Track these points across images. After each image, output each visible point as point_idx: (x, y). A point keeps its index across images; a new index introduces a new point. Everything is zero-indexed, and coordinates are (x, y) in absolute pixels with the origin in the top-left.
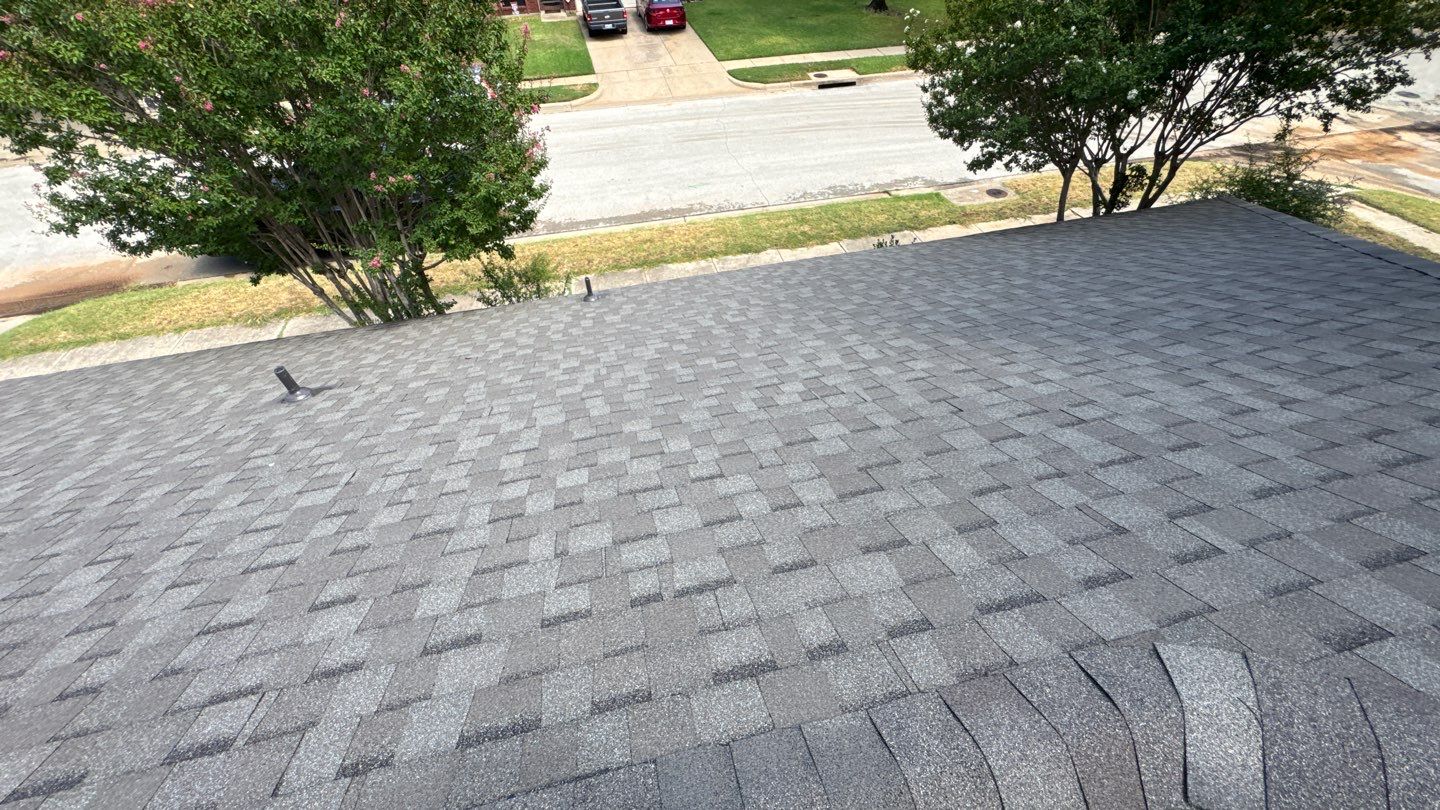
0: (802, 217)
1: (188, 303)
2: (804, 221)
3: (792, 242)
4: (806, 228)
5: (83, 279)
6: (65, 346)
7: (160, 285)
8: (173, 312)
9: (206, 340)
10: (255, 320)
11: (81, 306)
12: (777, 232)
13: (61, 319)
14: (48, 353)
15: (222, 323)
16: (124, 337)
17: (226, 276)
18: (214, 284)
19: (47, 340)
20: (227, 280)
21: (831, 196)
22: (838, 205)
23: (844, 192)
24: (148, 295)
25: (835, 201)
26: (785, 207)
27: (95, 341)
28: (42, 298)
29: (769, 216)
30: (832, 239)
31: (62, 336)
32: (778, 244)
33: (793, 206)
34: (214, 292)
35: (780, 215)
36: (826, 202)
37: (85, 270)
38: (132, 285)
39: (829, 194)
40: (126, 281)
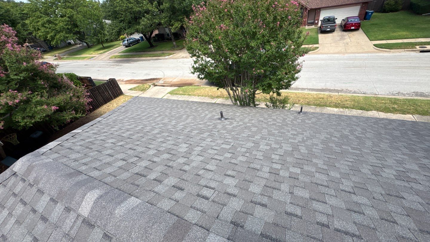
0: (395, 101)
1: (202, 90)
2: (395, 103)
3: (386, 110)
4: (396, 106)
5: (187, 82)
6: (181, 94)
7: (198, 86)
8: (198, 92)
9: (202, 99)
10: (212, 97)
11: (185, 87)
12: (380, 105)
13: (182, 89)
14: (178, 95)
15: (206, 96)
16: (190, 95)
17: (210, 86)
18: (207, 87)
19: (178, 93)
20: (210, 87)
21: (413, 96)
22: (417, 100)
23: (422, 95)
24: (196, 87)
25: (416, 98)
26: (386, 96)
27: (185, 95)
28: (180, 84)
29: (377, 99)
30: (409, 113)
31: (181, 92)
32: (378, 110)
33: (390, 97)
34: (207, 89)
35: (384, 99)
36: (410, 98)
37: (188, 80)
38: (194, 85)
39: (413, 95)
40: (193, 84)
